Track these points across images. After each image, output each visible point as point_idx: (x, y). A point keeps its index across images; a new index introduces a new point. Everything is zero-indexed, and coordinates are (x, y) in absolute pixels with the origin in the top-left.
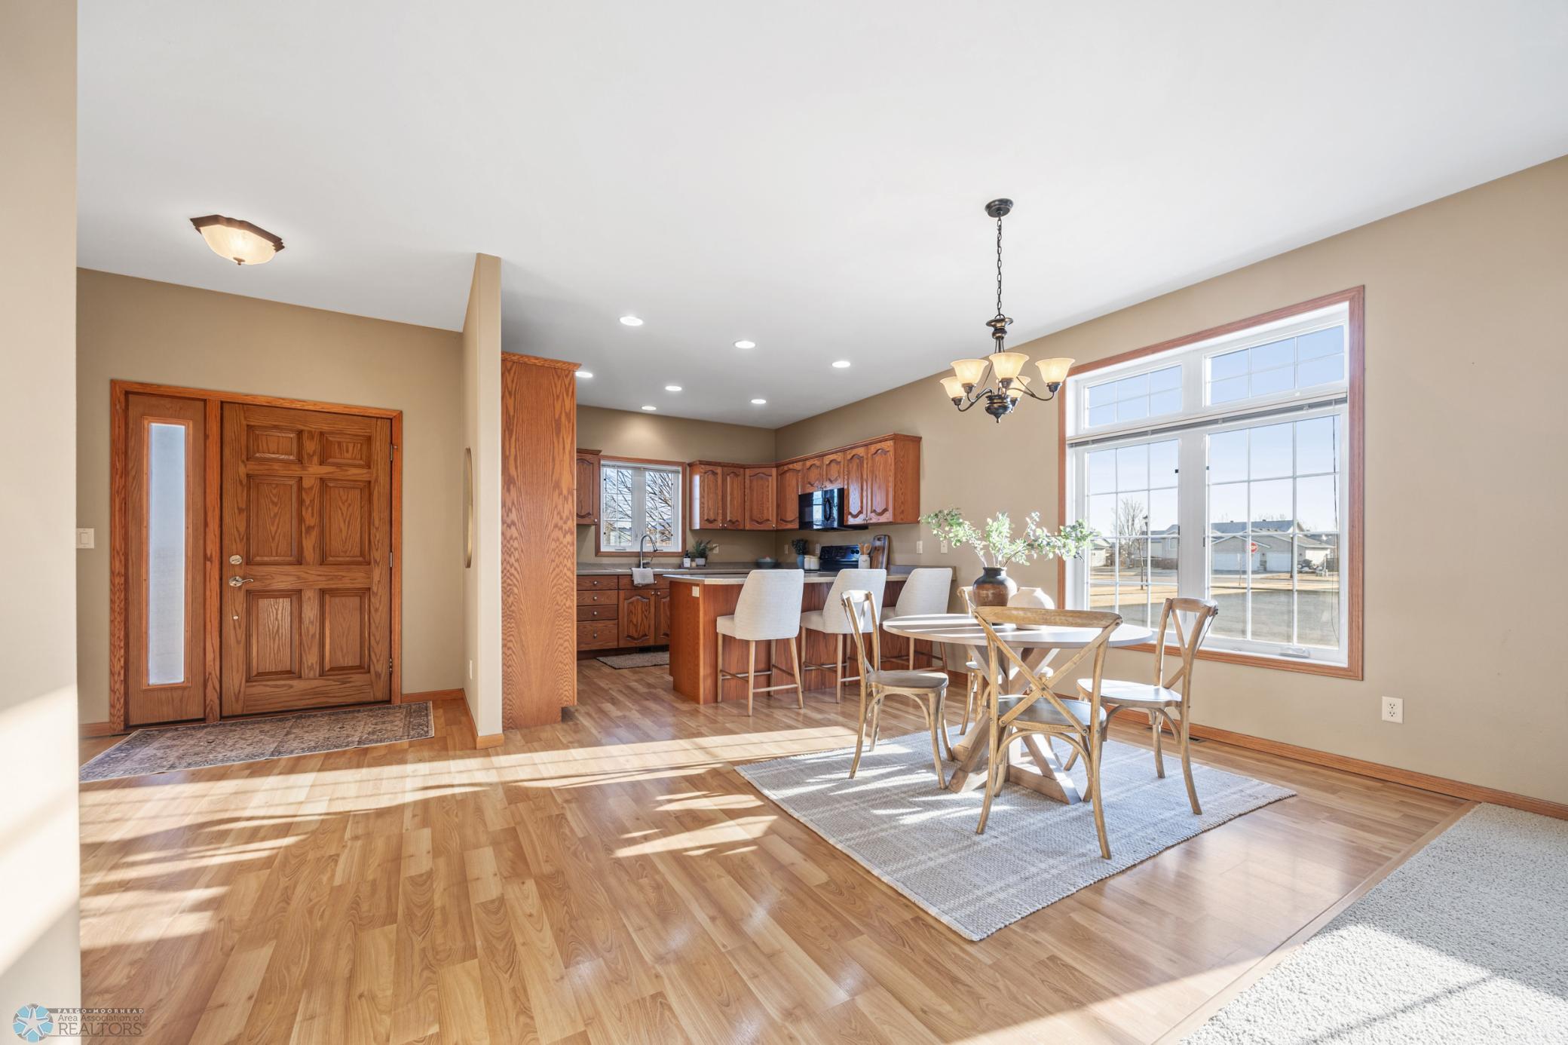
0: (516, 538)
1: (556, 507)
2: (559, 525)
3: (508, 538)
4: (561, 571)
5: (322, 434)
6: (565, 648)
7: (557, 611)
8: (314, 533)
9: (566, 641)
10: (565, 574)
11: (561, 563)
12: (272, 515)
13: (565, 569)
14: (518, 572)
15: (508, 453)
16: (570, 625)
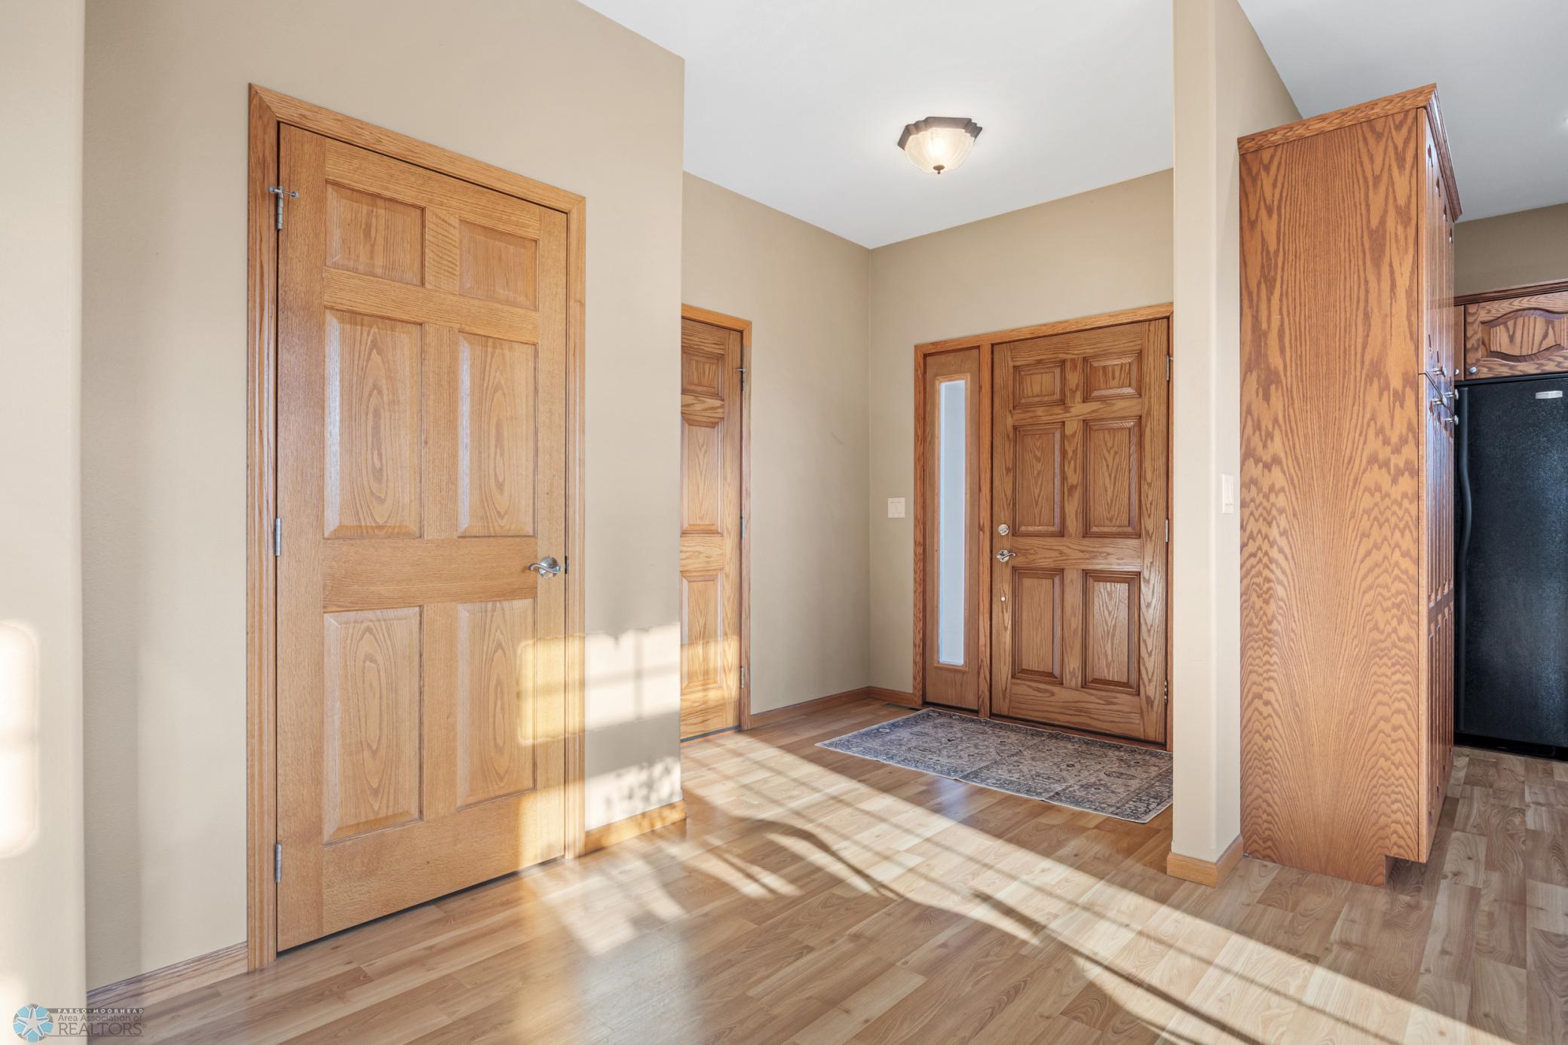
0: (1282, 490)
1: (1373, 418)
2: (1381, 457)
3: (1266, 489)
4: (1385, 557)
5: (1085, 360)
6: (1395, 729)
7: (1374, 643)
8: (1077, 495)
9: (1398, 711)
10: (1397, 564)
11: (1385, 539)
12: (1036, 472)
13: (1397, 552)
14: (1286, 558)
15: (1264, 326)
16: (1408, 678)
